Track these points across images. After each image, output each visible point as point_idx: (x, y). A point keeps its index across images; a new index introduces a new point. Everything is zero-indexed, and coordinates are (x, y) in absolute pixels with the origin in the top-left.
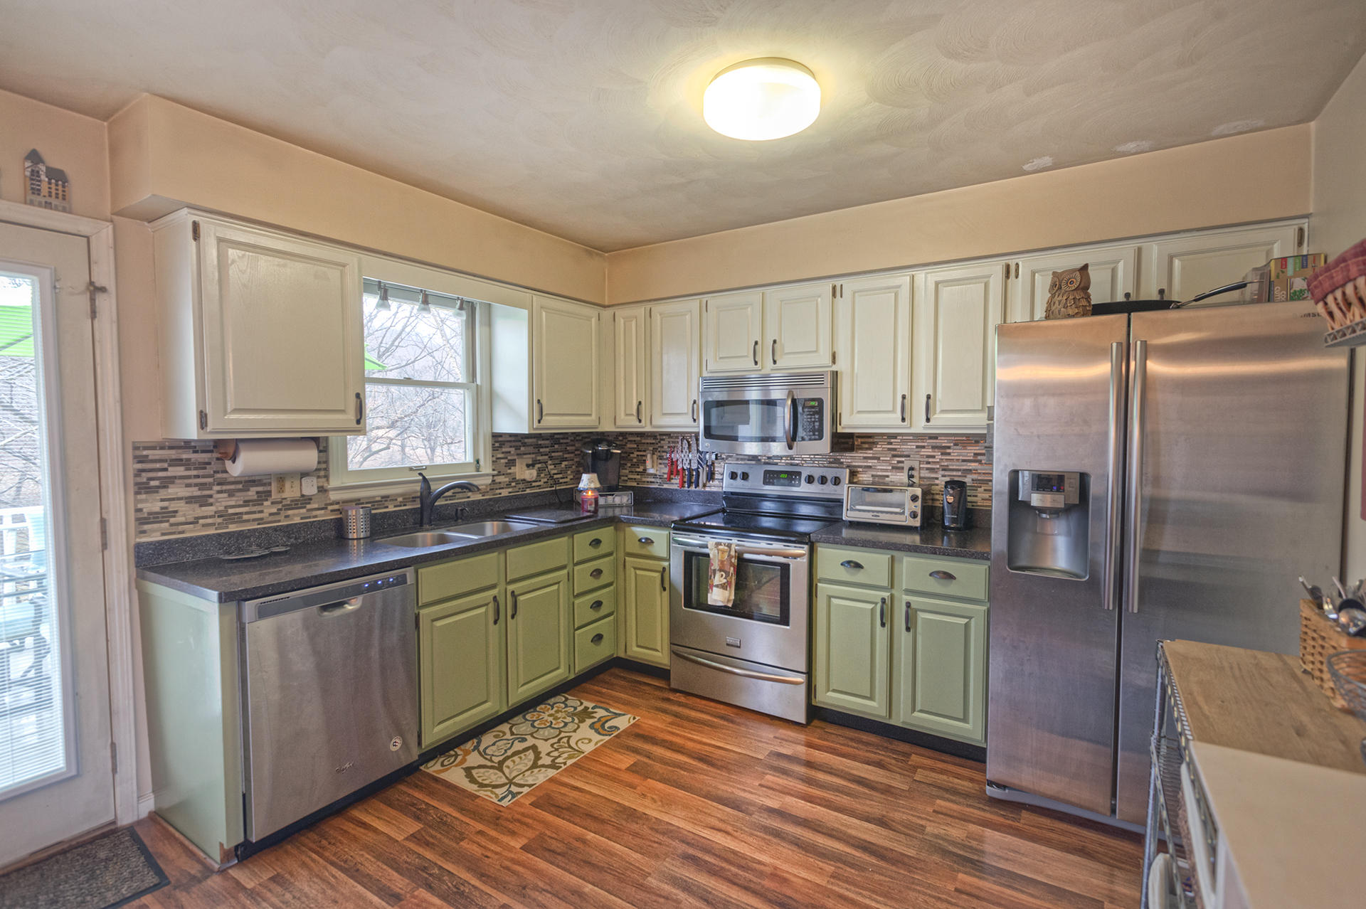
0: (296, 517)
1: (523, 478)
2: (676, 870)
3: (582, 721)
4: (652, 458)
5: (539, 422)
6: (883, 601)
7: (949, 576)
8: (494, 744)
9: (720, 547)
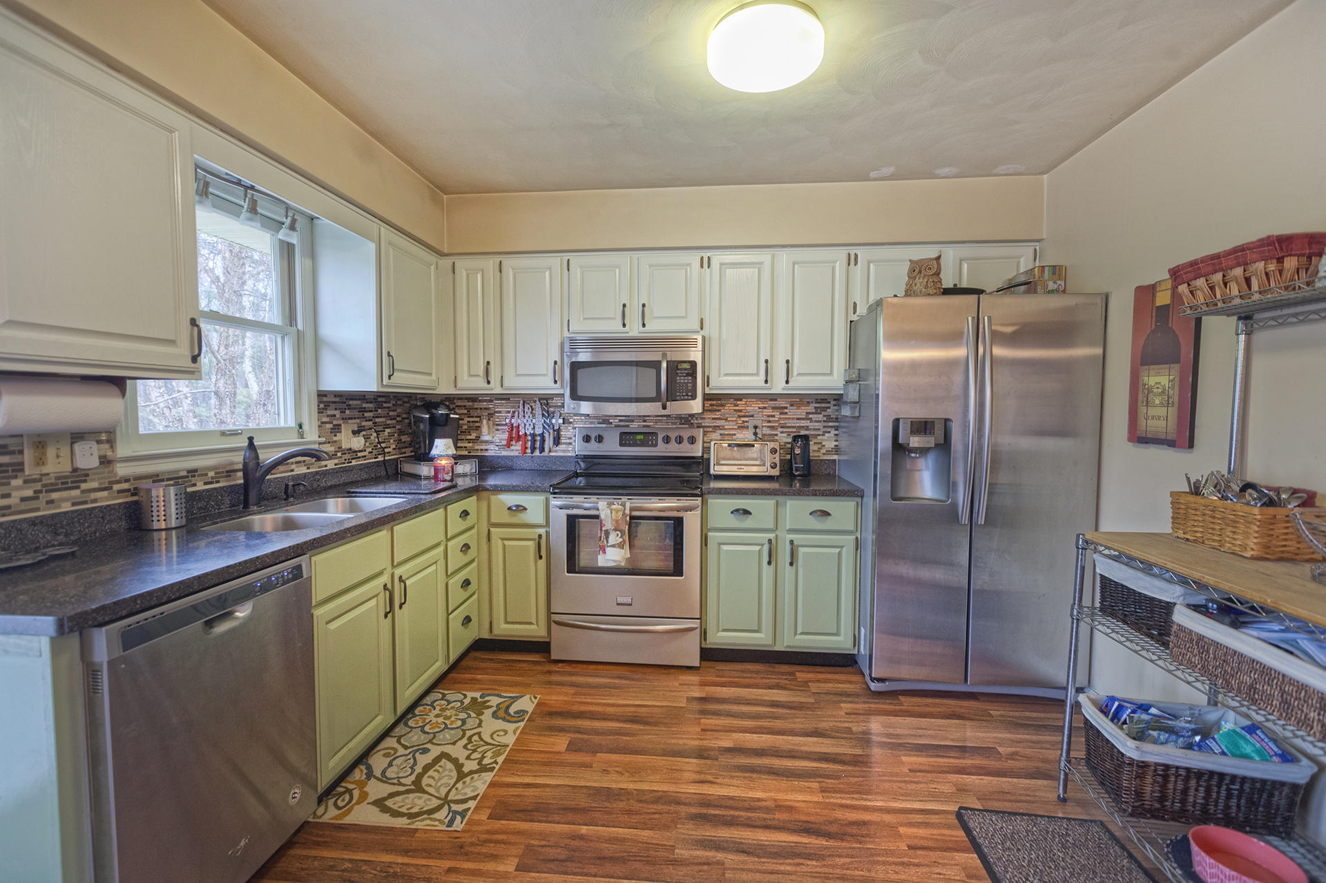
0: (65, 503)
1: (348, 447)
2: (694, 833)
3: (480, 714)
4: (488, 424)
5: (390, 377)
6: (770, 541)
7: (826, 514)
8: (390, 765)
9: (613, 507)
